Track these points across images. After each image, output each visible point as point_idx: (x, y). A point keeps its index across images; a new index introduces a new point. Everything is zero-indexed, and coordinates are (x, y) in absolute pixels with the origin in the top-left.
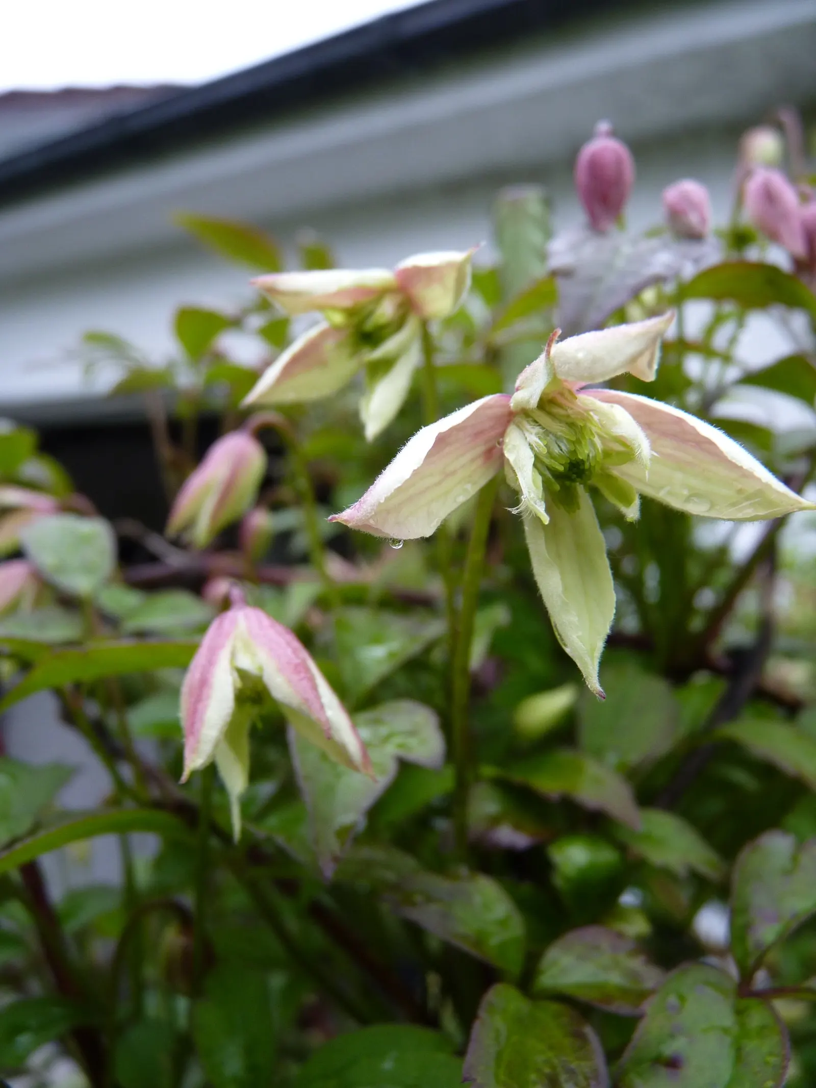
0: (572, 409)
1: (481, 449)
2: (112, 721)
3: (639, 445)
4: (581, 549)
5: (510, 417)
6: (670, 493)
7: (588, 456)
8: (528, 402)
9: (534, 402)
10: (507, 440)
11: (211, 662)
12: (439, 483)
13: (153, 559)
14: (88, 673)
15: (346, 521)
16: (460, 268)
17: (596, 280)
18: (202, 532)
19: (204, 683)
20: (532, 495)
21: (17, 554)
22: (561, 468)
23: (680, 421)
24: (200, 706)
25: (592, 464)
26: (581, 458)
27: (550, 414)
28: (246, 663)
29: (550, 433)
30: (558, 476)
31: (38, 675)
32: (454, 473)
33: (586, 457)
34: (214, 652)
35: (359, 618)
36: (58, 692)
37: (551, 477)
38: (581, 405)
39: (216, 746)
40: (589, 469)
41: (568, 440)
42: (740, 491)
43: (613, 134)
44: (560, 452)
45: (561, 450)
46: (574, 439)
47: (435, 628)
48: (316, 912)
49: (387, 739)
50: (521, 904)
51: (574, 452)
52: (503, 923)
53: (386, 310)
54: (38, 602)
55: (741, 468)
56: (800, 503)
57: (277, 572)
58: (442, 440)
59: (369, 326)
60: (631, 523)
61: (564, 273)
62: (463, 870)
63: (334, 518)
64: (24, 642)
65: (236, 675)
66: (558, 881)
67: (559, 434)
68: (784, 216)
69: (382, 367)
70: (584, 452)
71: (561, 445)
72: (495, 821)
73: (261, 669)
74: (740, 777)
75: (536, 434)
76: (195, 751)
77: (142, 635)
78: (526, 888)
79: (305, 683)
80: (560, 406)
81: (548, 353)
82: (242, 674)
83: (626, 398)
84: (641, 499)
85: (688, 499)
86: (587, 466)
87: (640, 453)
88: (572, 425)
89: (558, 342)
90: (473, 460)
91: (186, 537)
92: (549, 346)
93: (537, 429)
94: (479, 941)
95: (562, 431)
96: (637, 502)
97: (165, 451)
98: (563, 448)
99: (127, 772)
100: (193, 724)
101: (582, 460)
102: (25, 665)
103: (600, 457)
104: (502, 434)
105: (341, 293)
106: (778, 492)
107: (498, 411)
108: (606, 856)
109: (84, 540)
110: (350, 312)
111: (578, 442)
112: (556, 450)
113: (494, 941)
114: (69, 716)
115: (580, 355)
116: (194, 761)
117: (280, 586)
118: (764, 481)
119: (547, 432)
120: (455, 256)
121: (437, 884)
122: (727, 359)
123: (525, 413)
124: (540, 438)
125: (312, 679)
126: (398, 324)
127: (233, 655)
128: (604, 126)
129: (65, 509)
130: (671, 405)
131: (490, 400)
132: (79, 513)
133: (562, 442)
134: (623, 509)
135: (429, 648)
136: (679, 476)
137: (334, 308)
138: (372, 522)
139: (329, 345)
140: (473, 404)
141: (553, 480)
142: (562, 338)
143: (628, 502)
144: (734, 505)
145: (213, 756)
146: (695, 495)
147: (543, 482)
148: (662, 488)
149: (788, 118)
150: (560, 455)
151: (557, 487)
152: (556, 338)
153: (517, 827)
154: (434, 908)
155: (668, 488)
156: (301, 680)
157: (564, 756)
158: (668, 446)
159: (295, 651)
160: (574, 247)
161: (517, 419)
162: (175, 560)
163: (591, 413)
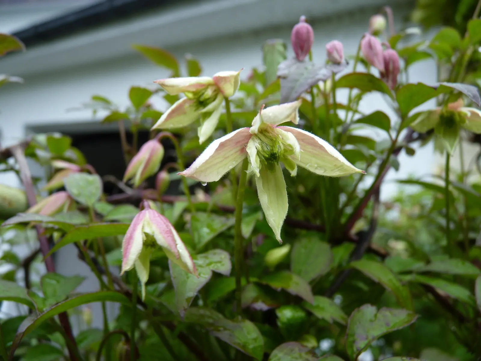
0: (272, 133)
1: (239, 148)
2: (100, 259)
3: (295, 148)
4: (277, 187)
5: (250, 136)
6: (310, 166)
7: (278, 151)
8: (255, 130)
9: (256, 131)
10: (248, 145)
11: (134, 230)
12: (222, 161)
13: (121, 191)
14: (90, 237)
15: (184, 175)
16: (236, 78)
17: (296, 81)
18: (137, 180)
19: (131, 238)
20: (255, 166)
21: (62, 189)
22: (267, 156)
23: (313, 139)
24: (129, 247)
25: (279, 154)
26: (275, 152)
27: (265, 136)
28: (148, 230)
29: (264, 142)
30: (267, 159)
31: (69, 237)
32: (228, 157)
33: (277, 151)
34: (136, 225)
35: (203, 217)
36: (76, 244)
37: (264, 159)
38: (276, 132)
39: (135, 261)
40: (278, 157)
41: (270, 145)
42: (335, 165)
43: (307, 21)
44: (267, 150)
45: (268, 149)
46: (272, 145)
47: (232, 221)
48: (182, 337)
49: (209, 264)
50: (263, 333)
51: (272, 150)
52: (255, 340)
53: (209, 93)
54: (70, 208)
55: (333, 156)
56: (355, 170)
57: (171, 198)
58: (222, 145)
59: (202, 99)
60: (293, 177)
61: (284, 78)
62: (240, 318)
63: (180, 174)
64: (64, 224)
65: (144, 235)
66: (279, 324)
67: (267, 143)
68: (376, 54)
69: (208, 115)
70: (276, 150)
71: (268, 147)
72: (255, 300)
73: (153, 233)
74: (361, 285)
75: (258, 143)
76: (126, 263)
77: (113, 221)
78: (267, 327)
79: (170, 238)
80: (268, 132)
81: (260, 113)
82: (147, 235)
83: (294, 129)
84: (297, 168)
85: (316, 168)
86: (277, 155)
87: (295, 151)
88: (272, 140)
89: (264, 109)
90: (236, 152)
91: (132, 182)
92: (261, 111)
93: (259, 141)
94: (244, 346)
95: (268, 142)
96: (296, 169)
97: (125, 146)
98: (268, 148)
99: (105, 279)
100: (126, 253)
101: (276, 153)
102: (64, 234)
103: (283, 152)
104: (247, 143)
105: (190, 86)
106: (347, 166)
107: (246, 134)
108: (300, 314)
109: (89, 183)
110: (195, 93)
111: (273, 146)
112: (266, 149)
113: (251, 347)
114: (82, 256)
115: (271, 114)
116: (126, 267)
117: (171, 203)
118: (342, 161)
119: (262, 142)
120: (234, 73)
121: (229, 323)
122: (356, 111)
123: (256, 135)
124: (259, 144)
125: (173, 237)
126: (214, 98)
127: (143, 228)
128: (303, 18)
129: (82, 170)
130: (310, 133)
131: (242, 130)
132: (90, 173)
133: (268, 146)
134: (291, 171)
135: (229, 229)
136: (314, 160)
137: (189, 92)
138: (195, 175)
139: (187, 106)
140: (235, 131)
141: (265, 160)
142: (265, 107)
143: (293, 169)
144: (332, 170)
145: (134, 265)
146: (320, 167)
147: (260, 161)
148: (307, 164)
149: (389, 10)
150: (267, 151)
151: (266, 163)
152: (263, 108)
153: (264, 302)
154: (227, 332)
155: (310, 164)
156: (168, 237)
157: (285, 274)
158: (309, 148)
159: (167, 226)
160: (289, 67)
161: (252, 137)
162: (129, 192)
163: (280, 136)
